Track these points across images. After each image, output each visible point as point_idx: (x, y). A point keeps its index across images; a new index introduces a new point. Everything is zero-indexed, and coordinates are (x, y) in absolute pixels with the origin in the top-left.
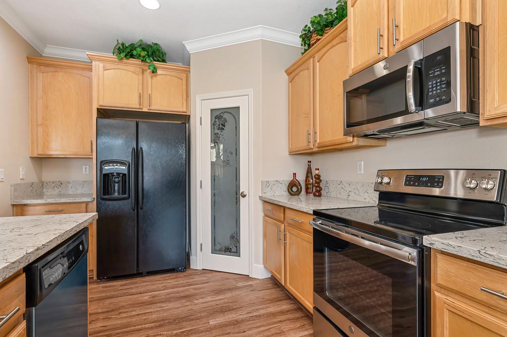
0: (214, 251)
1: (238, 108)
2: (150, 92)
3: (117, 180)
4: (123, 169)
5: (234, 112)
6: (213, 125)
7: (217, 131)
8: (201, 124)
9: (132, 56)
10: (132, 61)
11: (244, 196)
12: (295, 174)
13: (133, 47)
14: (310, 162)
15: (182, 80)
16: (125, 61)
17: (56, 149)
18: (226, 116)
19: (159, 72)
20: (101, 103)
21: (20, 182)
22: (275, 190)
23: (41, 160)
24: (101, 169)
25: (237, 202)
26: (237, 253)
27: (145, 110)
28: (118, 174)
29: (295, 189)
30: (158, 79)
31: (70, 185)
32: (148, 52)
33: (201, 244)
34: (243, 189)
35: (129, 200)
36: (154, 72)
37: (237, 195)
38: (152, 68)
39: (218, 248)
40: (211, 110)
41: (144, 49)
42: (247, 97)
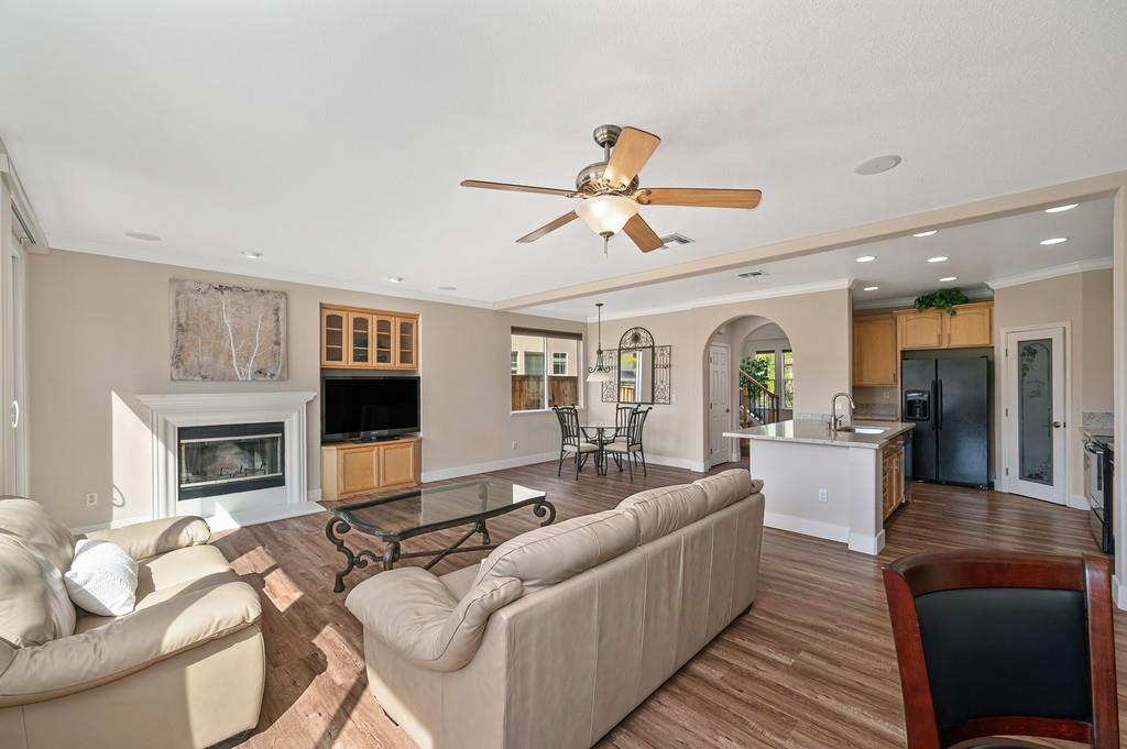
0: (1022, 477)
1: (1051, 340)
2: (948, 332)
3: (919, 405)
4: (924, 397)
5: (1046, 344)
6: (1022, 355)
8: (1006, 355)
9: (931, 306)
10: (931, 309)
11: (1058, 427)
13: (931, 298)
15: (984, 315)
16: (925, 310)
18: (1036, 347)
19: (959, 313)
20: (904, 346)
24: (905, 396)
25: (1050, 435)
26: (1050, 482)
27: (945, 347)
28: (920, 400)
30: (957, 320)
31: (875, 407)
33: (1007, 470)
34: (1056, 418)
35: (930, 422)
36: (954, 314)
37: (1050, 425)
38: (950, 312)
39: (1027, 474)
40: (1019, 342)
41: (942, 296)
42: (1062, 329)
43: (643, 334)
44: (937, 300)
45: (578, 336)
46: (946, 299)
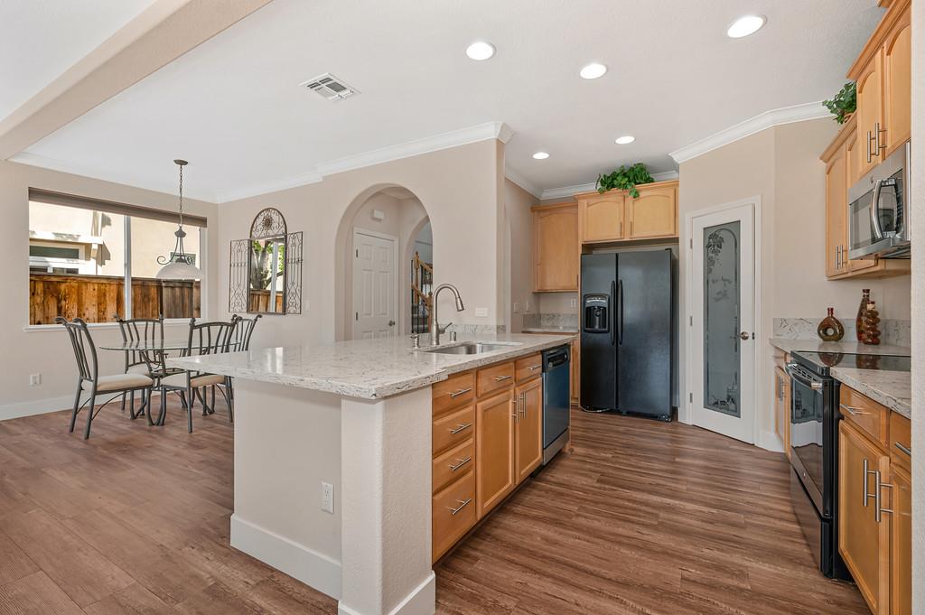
0: (707, 405)
1: (739, 222)
2: (631, 219)
3: (598, 313)
4: (604, 302)
5: (734, 227)
6: (707, 246)
7: (710, 255)
8: (691, 247)
9: (613, 186)
10: (614, 190)
11: (746, 338)
12: (831, 310)
13: (614, 176)
14: (868, 291)
15: (668, 197)
16: (607, 192)
17: (550, 284)
18: (723, 234)
19: (642, 194)
20: (586, 239)
21: (526, 313)
22: (797, 331)
23: (540, 294)
24: (585, 302)
25: (737, 348)
26: (736, 412)
27: (627, 239)
28: (599, 307)
29: (830, 332)
30: (640, 203)
31: (561, 318)
32: (629, 178)
33: (691, 394)
34: (745, 327)
35: (609, 334)
36: (636, 195)
37: (738, 336)
38: (633, 194)
39: (713, 401)
40: (705, 229)
41: (625, 175)
42: (751, 207)
43: (275, 218)
44: (619, 178)
45: (201, 221)
46: (631, 177)
